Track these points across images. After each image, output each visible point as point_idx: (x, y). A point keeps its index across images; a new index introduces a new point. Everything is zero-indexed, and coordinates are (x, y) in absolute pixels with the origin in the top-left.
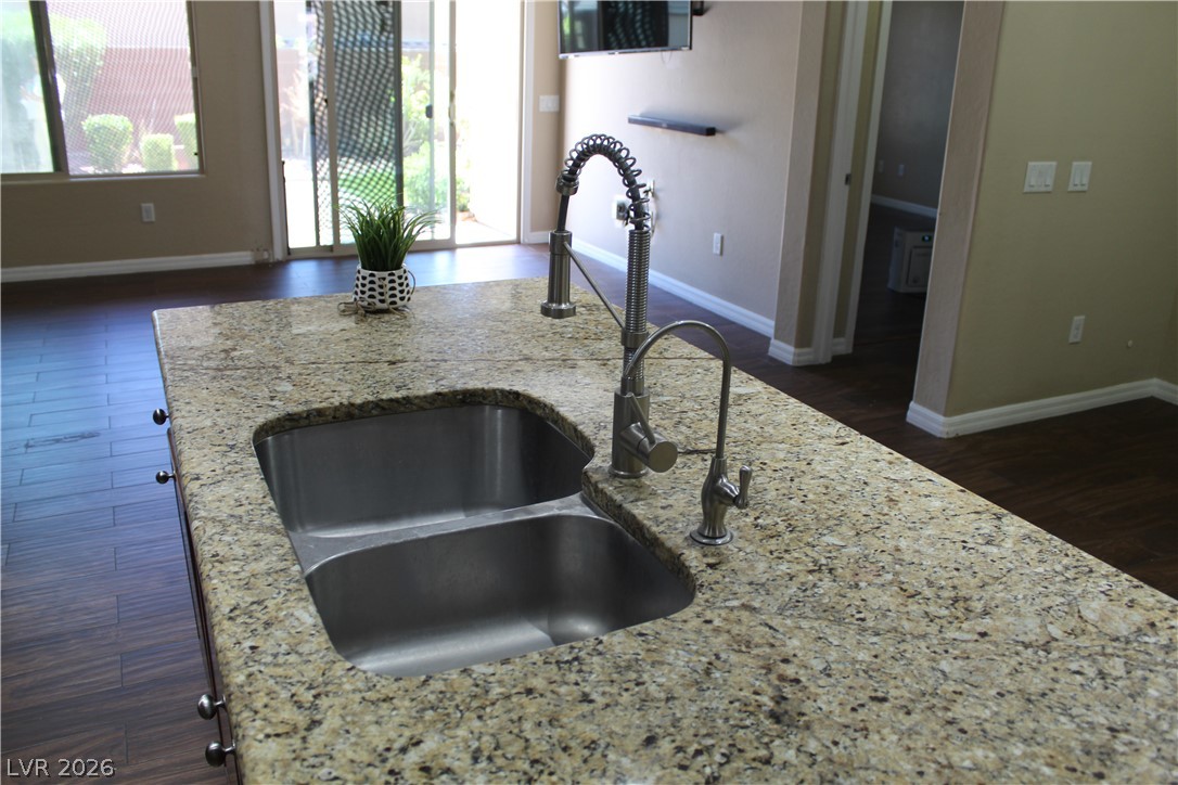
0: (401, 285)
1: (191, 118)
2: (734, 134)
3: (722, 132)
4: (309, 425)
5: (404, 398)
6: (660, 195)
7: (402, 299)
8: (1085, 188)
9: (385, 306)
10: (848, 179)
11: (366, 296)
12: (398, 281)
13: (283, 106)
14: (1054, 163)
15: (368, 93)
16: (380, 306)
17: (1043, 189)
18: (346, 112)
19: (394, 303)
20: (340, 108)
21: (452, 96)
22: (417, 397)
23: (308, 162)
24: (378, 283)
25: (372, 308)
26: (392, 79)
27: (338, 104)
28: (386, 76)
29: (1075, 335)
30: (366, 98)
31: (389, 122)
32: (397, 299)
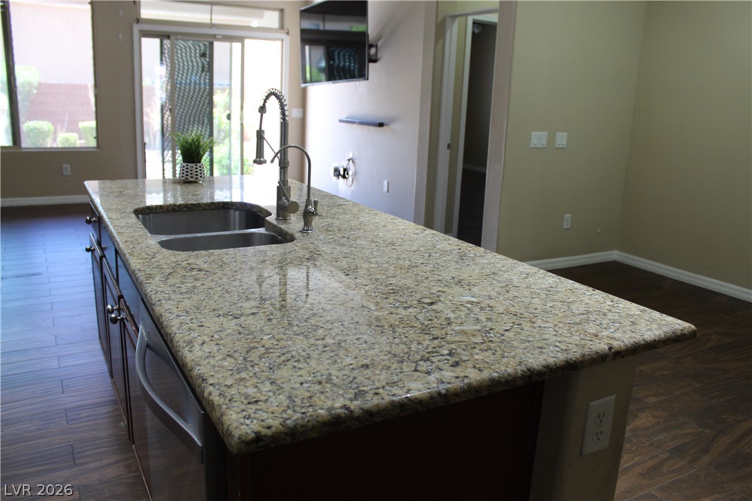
0: (201, 173)
1: (93, 124)
2: (393, 126)
3: (387, 125)
4: (156, 213)
5: (197, 204)
6: (356, 161)
7: (201, 177)
8: (565, 146)
9: (193, 179)
10: (449, 146)
11: (184, 175)
12: (199, 168)
13: (145, 119)
14: (546, 133)
15: (194, 105)
16: (190, 179)
17: (541, 146)
18: (181, 115)
19: (197, 178)
20: (178, 113)
21: (242, 108)
22: (203, 204)
23: (159, 152)
24: (190, 169)
25: (187, 180)
26: (208, 98)
27: (177, 111)
28: (205, 96)
29: (567, 225)
30: (193, 108)
31: (206, 122)
32: (198, 177)
